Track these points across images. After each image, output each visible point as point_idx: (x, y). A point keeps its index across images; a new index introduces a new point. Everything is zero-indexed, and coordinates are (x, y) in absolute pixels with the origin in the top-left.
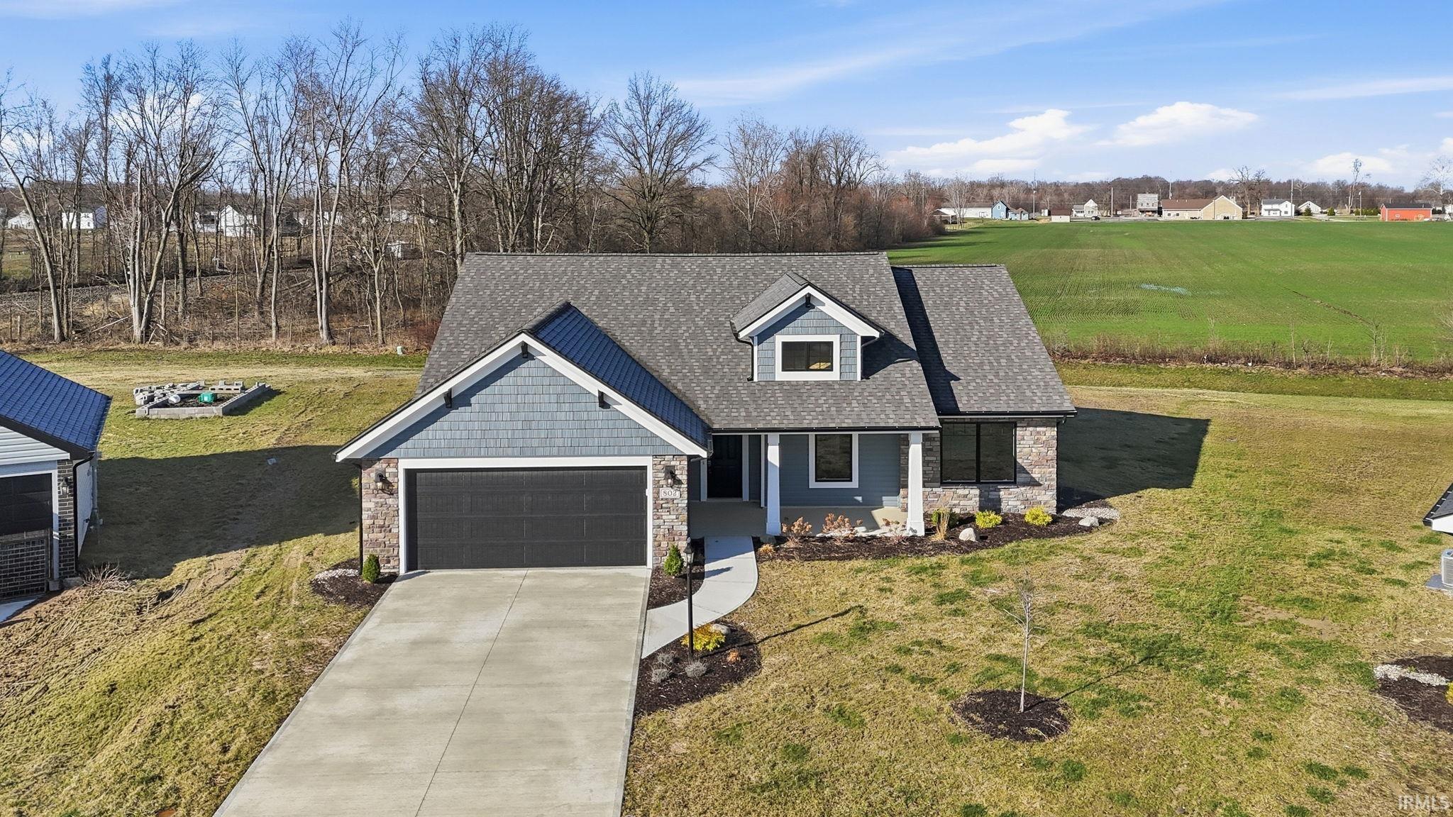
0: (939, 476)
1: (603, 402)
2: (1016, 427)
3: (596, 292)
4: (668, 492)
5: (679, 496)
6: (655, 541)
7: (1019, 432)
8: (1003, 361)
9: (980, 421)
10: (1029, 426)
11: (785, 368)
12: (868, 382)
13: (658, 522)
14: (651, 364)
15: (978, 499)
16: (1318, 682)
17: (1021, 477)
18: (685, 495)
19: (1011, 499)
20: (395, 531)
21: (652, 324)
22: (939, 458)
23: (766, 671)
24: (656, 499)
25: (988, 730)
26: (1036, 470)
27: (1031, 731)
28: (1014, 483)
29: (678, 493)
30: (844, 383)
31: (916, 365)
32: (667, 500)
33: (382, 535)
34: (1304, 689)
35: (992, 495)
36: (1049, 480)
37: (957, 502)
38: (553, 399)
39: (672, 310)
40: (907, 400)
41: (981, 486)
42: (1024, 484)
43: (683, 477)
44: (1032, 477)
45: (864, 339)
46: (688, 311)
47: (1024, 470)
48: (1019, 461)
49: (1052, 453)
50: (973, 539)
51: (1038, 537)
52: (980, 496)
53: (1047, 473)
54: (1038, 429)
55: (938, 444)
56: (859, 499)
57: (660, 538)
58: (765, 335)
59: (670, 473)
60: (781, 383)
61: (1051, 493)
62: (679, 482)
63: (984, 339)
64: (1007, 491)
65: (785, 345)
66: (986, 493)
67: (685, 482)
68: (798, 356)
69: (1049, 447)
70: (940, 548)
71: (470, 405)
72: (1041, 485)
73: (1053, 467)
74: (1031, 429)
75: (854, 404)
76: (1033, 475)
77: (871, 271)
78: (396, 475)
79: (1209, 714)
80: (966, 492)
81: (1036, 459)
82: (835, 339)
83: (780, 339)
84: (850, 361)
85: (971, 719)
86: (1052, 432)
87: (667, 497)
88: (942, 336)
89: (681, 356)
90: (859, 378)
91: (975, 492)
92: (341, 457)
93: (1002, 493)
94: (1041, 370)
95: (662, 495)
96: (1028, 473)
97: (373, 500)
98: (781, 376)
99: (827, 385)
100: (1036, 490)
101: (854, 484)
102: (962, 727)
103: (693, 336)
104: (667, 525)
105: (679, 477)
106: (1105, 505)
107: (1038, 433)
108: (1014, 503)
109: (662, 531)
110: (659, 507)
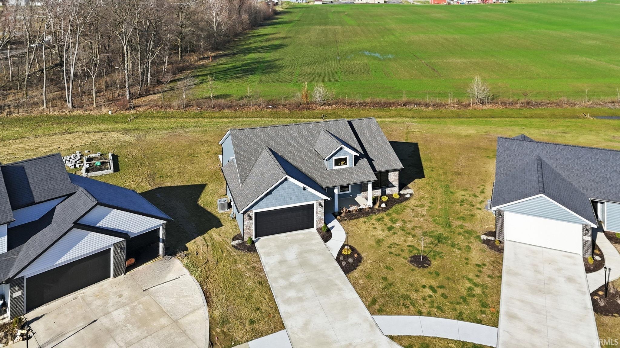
1: (304, 189)
2: (389, 172)
3: (273, 142)
4: (319, 209)
5: (322, 210)
6: (316, 222)
7: (390, 174)
8: (383, 153)
9: (381, 173)
11: (335, 165)
12: (356, 167)
13: (317, 217)
14: (299, 167)
16: (472, 242)
17: (390, 185)
18: (324, 209)
19: (388, 191)
20: (252, 229)
21: (293, 152)
23: (365, 258)
24: (317, 211)
25: (417, 267)
27: (426, 265)
28: (389, 187)
30: (350, 168)
31: (365, 159)
32: (319, 211)
33: (249, 230)
34: (470, 245)
35: (384, 191)
36: (397, 185)
37: (375, 193)
38: (292, 190)
39: (297, 146)
40: (367, 172)
41: (381, 188)
42: (391, 187)
43: (323, 205)
45: (355, 156)
46: (301, 146)
47: (391, 183)
48: (390, 181)
49: (398, 178)
50: (385, 207)
51: (399, 203)
52: (381, 191)
53: (396, 183)
54: (394, 173)
56: (351, 196)
57: (318, 221)
58: (330, 158)
59: (320, 204)
60: (334, 170)
61: (398, 188)
62: (322, 206)
63: (376, 145)
64: (387, 189)
65: (335, 159)
68: (338, 162)
69: (397, 176)
70: (379, 211)
71: (272, 194)
72: (395, 186)
73: (398, 181)
74: (392, 173)
75: (355, 175)
76: (393, 184)
77: (344, 127)
78: (252, 214)
79: (455, 255)
80: (379, 191)
81: (394, 180)
82: (347, 157)
83: (334, 158)
84: (351, 162)
85: (413, 264)
86: (398, 173)
88: (365, 145)
89: (305, 163)
90: (353, 166)
94: (393, 155)
95: (318, 210)
97: (246, 222)
98: (335, 168)
99: (346, 169)
100: (394, 188)
101: (350, 192)
102: (413, 267)
103: (306, 156)
104: (319, 217)
106: (409, 188)
108: (390, 192)
109: (319, 219)
110: (317, 213)
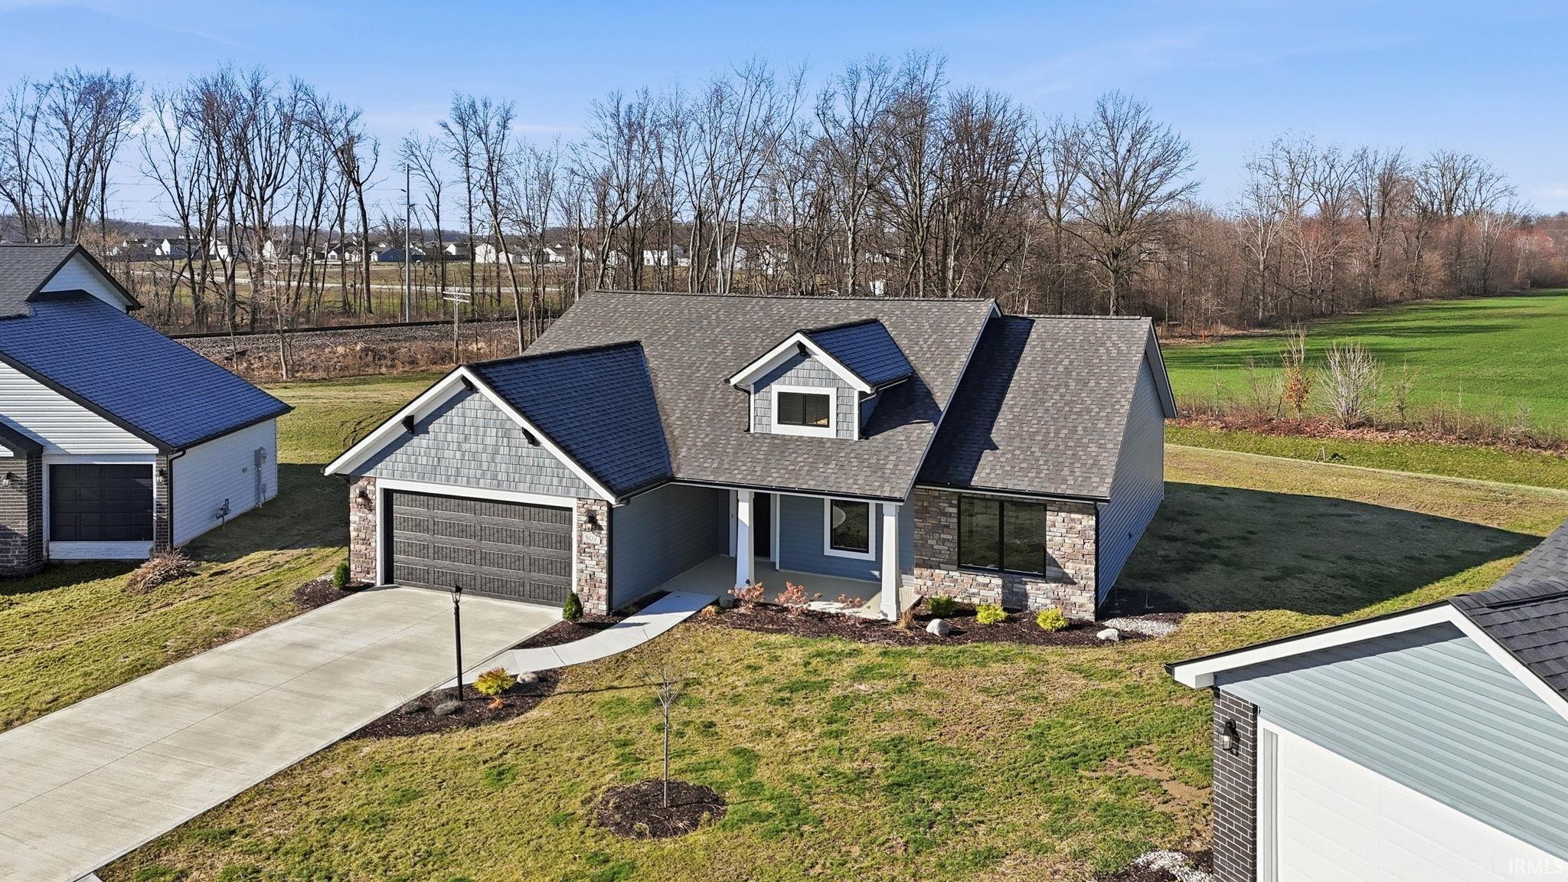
0: (956, 557)
2: (1046, 510)
3: (672, 332)
4: (591, 537)
5: (598, 541)
6: (578, 585)
7: (1050, 517)
9: (1002, 498)
10: (1060, 510)
11: (782, 420)
12: (865, 442)
13: (581, 566)
15: (1000, 590)
17: (1050, 571)
18: (605, 542)
19: (1039, 595)
20: (373, 544)
22: (956, 537)
24: (580, 542)
26: (1070, 564)
28: (1044, 577)
29: (598, 539)
30: (839, 443)
31: (927, 428)
32: (589, 546)
33: (364, 547)
35: (1017, 588)
36: (1086, 578)
37: (976, 591)
39: (728, 353)
41: (1003, 575)
42: (1055, 580)
43: (603, 522)
44: (1064, 573)
45: (861, 397)
47: (1055, 563)
48: (1049, 551)
49: (1090, 547)
52: (1003, 587)
53: (1084, 570)
54: (1073, 516)
55: (955, 520)
56: (876, 573)
57: (583, 583)
59: (592, 519)
60: (775, 437)
61: (1088, 595)
62: (600, 528)
64: (1035, 587)
65: (781, 395)
66: (1010, 585)
67: (605, 528)
68: (794, 409)
69: (1086, 539)
71: (428, 433)
72: (1075, 583)
73: (1090, 563)
74: (1063, 514)
76: (1066, 571)
78: (375, 493)
80: (986, 580)
81: (1070, 551)
82: (831, 392)
83: (776, 388)
84: (846, 419)
86: (1089, 522)
87: (589, 541)
89: (701, 401)
90: (856, 437)
91: (997, 581)
92: (328, 471)
93: (1028, 587)
95: (585, 540)
96: (1060, 567)
97: (358, 514)
98: (776, 428)
99: (821, 441)
100: (1069, 589)
101: (871, 556)
104: (589, 570)
105: (600, 522)
107: (1072, 520)
108: (1044, 601)
109: (585, 576)
110: (582, 551)
